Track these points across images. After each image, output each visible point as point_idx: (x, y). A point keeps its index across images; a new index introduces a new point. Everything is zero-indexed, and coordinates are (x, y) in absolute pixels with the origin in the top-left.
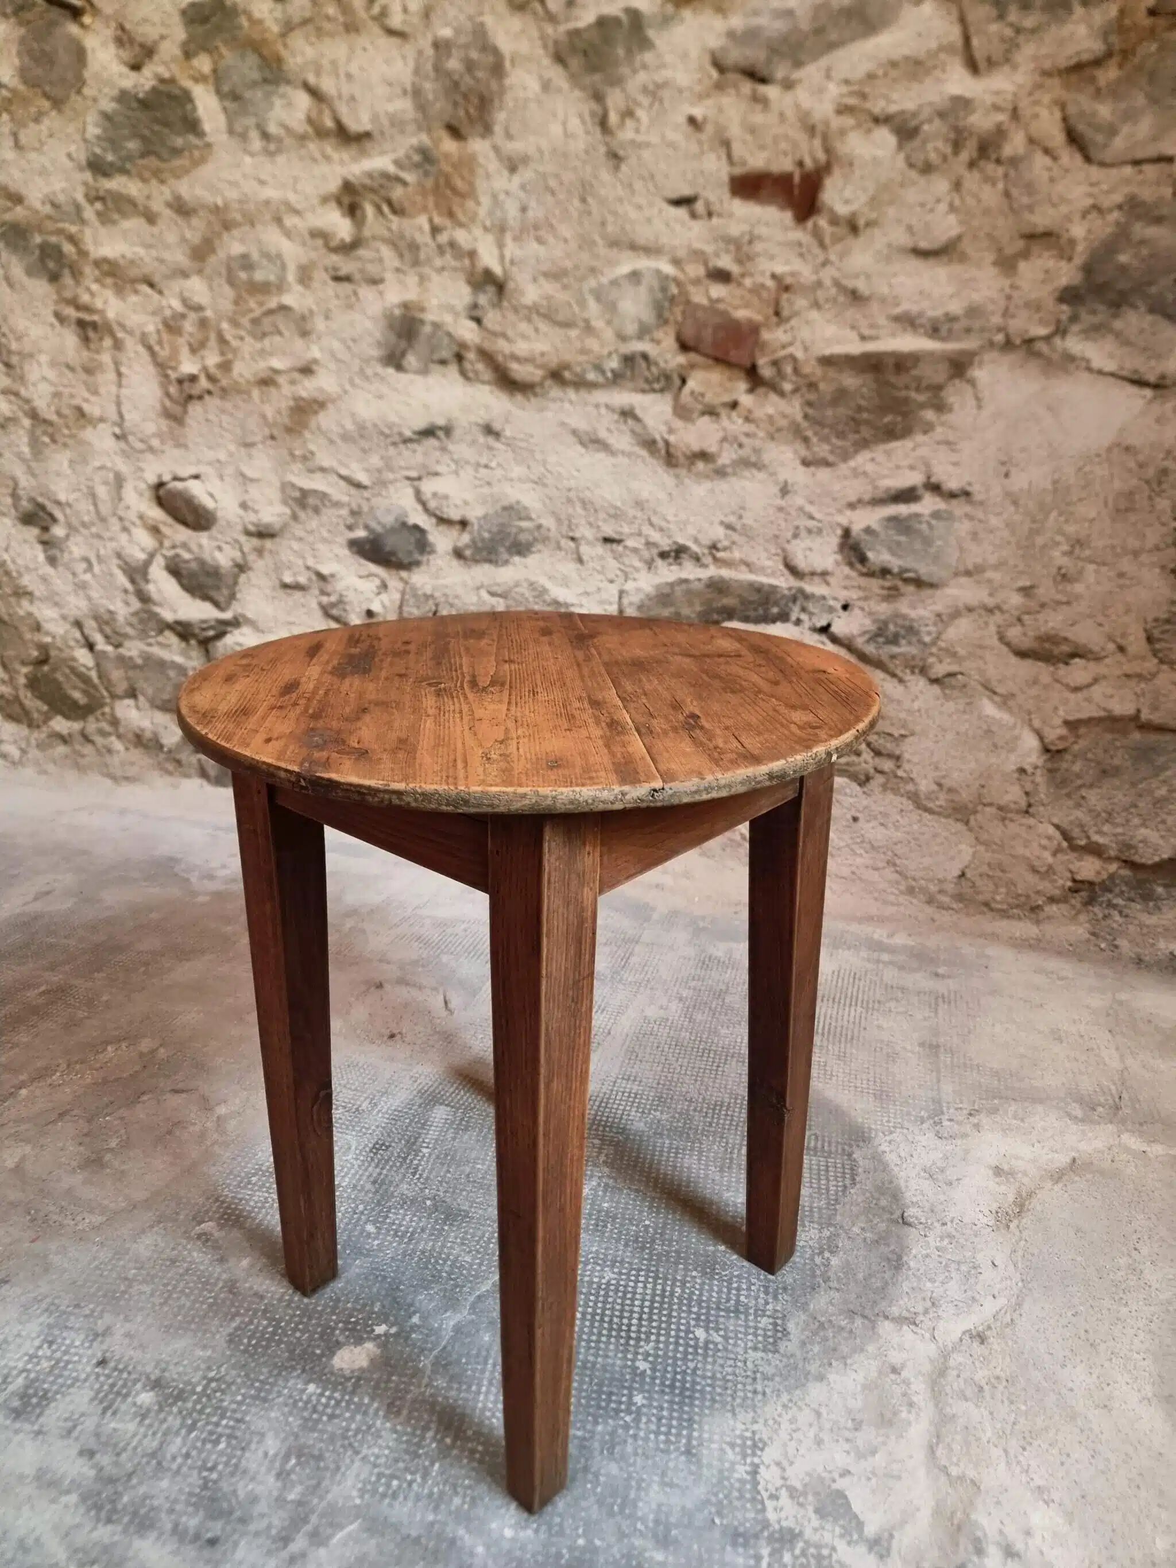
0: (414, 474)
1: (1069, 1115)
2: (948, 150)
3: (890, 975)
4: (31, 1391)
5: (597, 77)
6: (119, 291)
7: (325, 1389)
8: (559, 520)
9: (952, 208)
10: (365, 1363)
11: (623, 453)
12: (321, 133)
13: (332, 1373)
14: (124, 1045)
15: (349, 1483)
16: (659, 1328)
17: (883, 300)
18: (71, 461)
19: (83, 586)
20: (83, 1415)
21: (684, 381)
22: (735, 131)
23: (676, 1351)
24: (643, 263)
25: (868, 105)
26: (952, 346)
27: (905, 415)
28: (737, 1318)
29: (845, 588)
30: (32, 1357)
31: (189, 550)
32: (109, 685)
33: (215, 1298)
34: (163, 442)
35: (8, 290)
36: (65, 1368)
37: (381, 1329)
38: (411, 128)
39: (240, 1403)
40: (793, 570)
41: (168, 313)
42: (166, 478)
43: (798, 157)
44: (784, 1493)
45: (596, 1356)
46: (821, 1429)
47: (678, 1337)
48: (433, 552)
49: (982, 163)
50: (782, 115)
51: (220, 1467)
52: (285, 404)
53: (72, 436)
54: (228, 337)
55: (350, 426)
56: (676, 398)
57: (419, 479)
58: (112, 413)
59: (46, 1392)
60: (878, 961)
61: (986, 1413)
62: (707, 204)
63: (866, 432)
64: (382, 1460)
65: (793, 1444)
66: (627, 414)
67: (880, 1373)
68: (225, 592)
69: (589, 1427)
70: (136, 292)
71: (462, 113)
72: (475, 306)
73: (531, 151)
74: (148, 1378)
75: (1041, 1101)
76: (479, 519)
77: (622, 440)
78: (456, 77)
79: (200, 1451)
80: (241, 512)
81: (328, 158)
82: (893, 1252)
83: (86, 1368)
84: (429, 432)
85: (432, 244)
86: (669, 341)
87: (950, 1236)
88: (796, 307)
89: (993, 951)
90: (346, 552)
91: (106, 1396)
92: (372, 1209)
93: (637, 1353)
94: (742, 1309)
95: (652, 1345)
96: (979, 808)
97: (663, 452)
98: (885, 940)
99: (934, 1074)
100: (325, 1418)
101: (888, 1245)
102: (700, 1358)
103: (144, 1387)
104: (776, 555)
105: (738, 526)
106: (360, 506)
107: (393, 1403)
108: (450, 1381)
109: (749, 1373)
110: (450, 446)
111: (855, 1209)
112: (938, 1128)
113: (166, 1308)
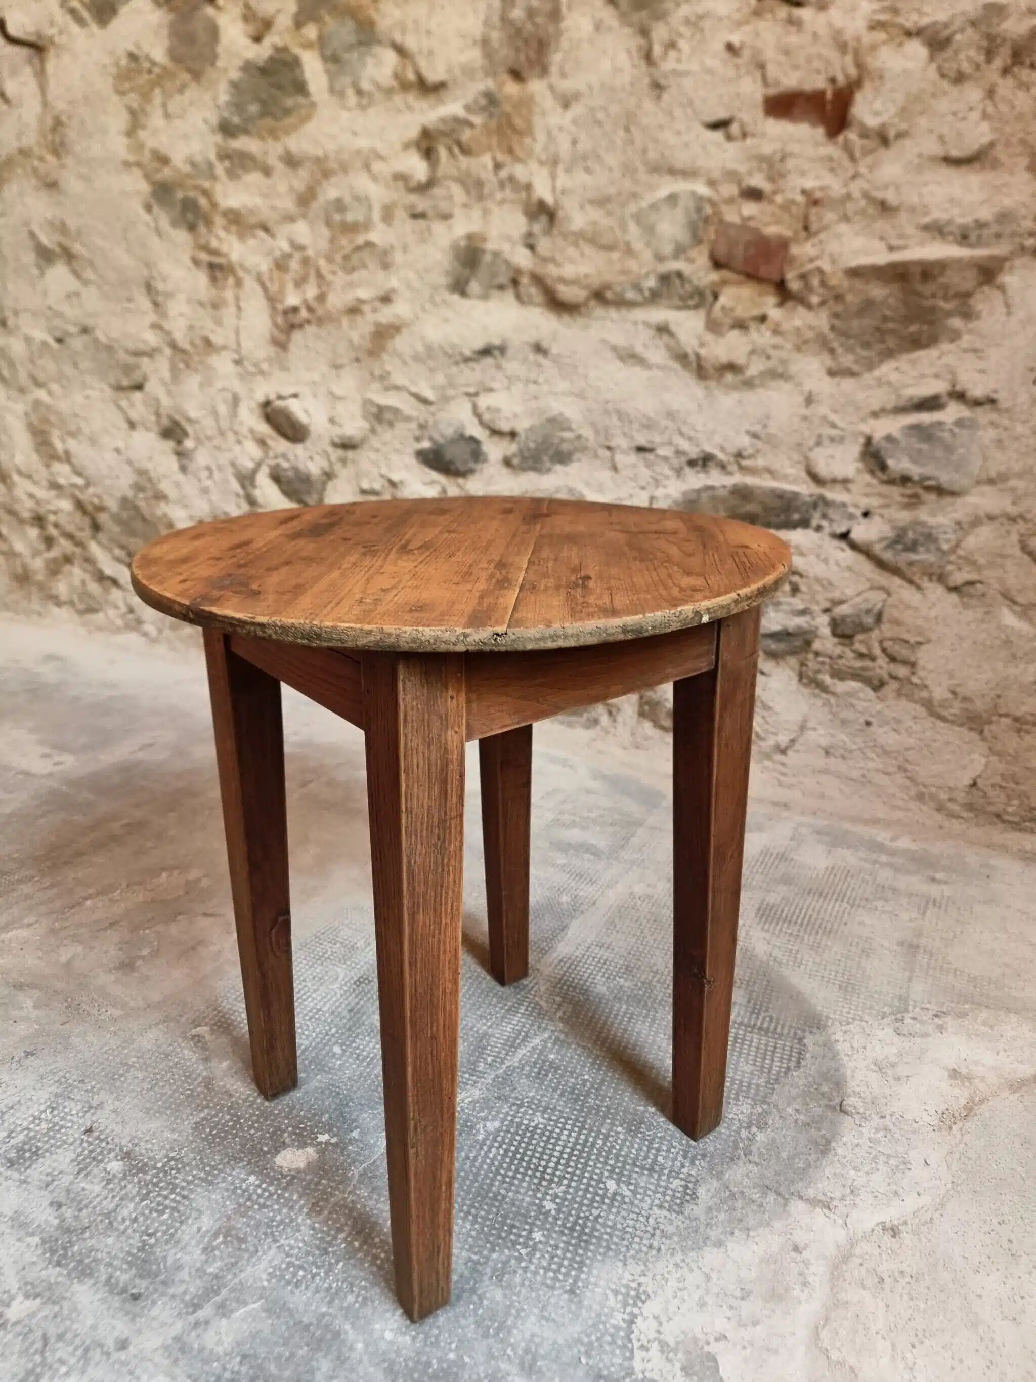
0: (472, 390)
2: (981, 58)
3: (885, 875)
4: (27, 1147)
5: (644, 14)
6: (241, 236)
7: (263, 1182)
8: (597, 432)
9: (985, 116)
10: (302, 1165)
11: (658, 367)
12: (405, 86)
13: (272, 1169)
14: (176, 873)
15: (262, 1266)
16: (573, 1174)
17: (912, 210)
18: (201, 385)
19: (205, 491)
20: (61, 1172)
21: (716, 296)
22: (770, 54)
23: (584, 1197)
24: (681, 186)
25: (901, 20)
26: (980, 252)
27: (931, 323)
28: (651, 1176)
29: (867, 495)
30: (35, 1118)
31: (288, 460)
33: (192, 1091)
34: (271, 366)
35: (156, 239)
36: (59, 1131)
37: (323, 1138)
38: (480, 74)
39: (189, 1183)
40: (815, 477)
41: (278, 253)
42: (272, 397)
43: (830, 75)
44: (655, 1346)
45: (508, 1190)
46: (707, 1292)
47: (589, 1185)
48: (485, 460)
49: (1016, 70)
50: (815, 35)
51: (159, 1234)
52: (369, 329)
53: (201, 363)
54: (324, 272)
55: (420, 348)
56: (709, 313)
58: (232, 344)
59: (38, 1148)
60: (875, 862)
61: (881, 1305)
62: (742, 126)
63: (891, 342)
64: (296, 1251)
65: (676, 1302)
66: (663, 329)
67: (781, 1249)
68: (316, 496)
69: (485, 1253)
70: (254, 237)
71: (522, 57)
72: (530, 234)
73: (582, 87)
74: (121, 1150)
75: (1017, 1012)
76: (526, 430)
77: (657, 355)
78: (519, 25)
79: (146, 1218)
80: (328, 425)
81: (409, 108)
82: (823, 1136)
83: (76, 1133)
84: (486, 352)
85: (494, 179)
86: (703, 260)
87: (886, 1129)
88: (825, 221)
89: (1000, 862)
90: (413, 461)
91: (84, 1159)
92: (343, 1034)
93: (547, 1194)
94: (657, 1168)
95: (563, 1188)
96: (994, 718)
97: (694, 365)
98: (887, 843)
99: (907, 973)
100: (256, 1207)
101: (819, 1129)
102: (605, 1207)
103: (116, 1157)
104: (799, 462)
105: (763, 436)
106: (426, 421)
107: (317, 1203)
108: (372, 1192)
109: (649, 1229)
110: (504, 364)
111: (794, 1091)
112: (899, 1025)
113: (152, 1093)
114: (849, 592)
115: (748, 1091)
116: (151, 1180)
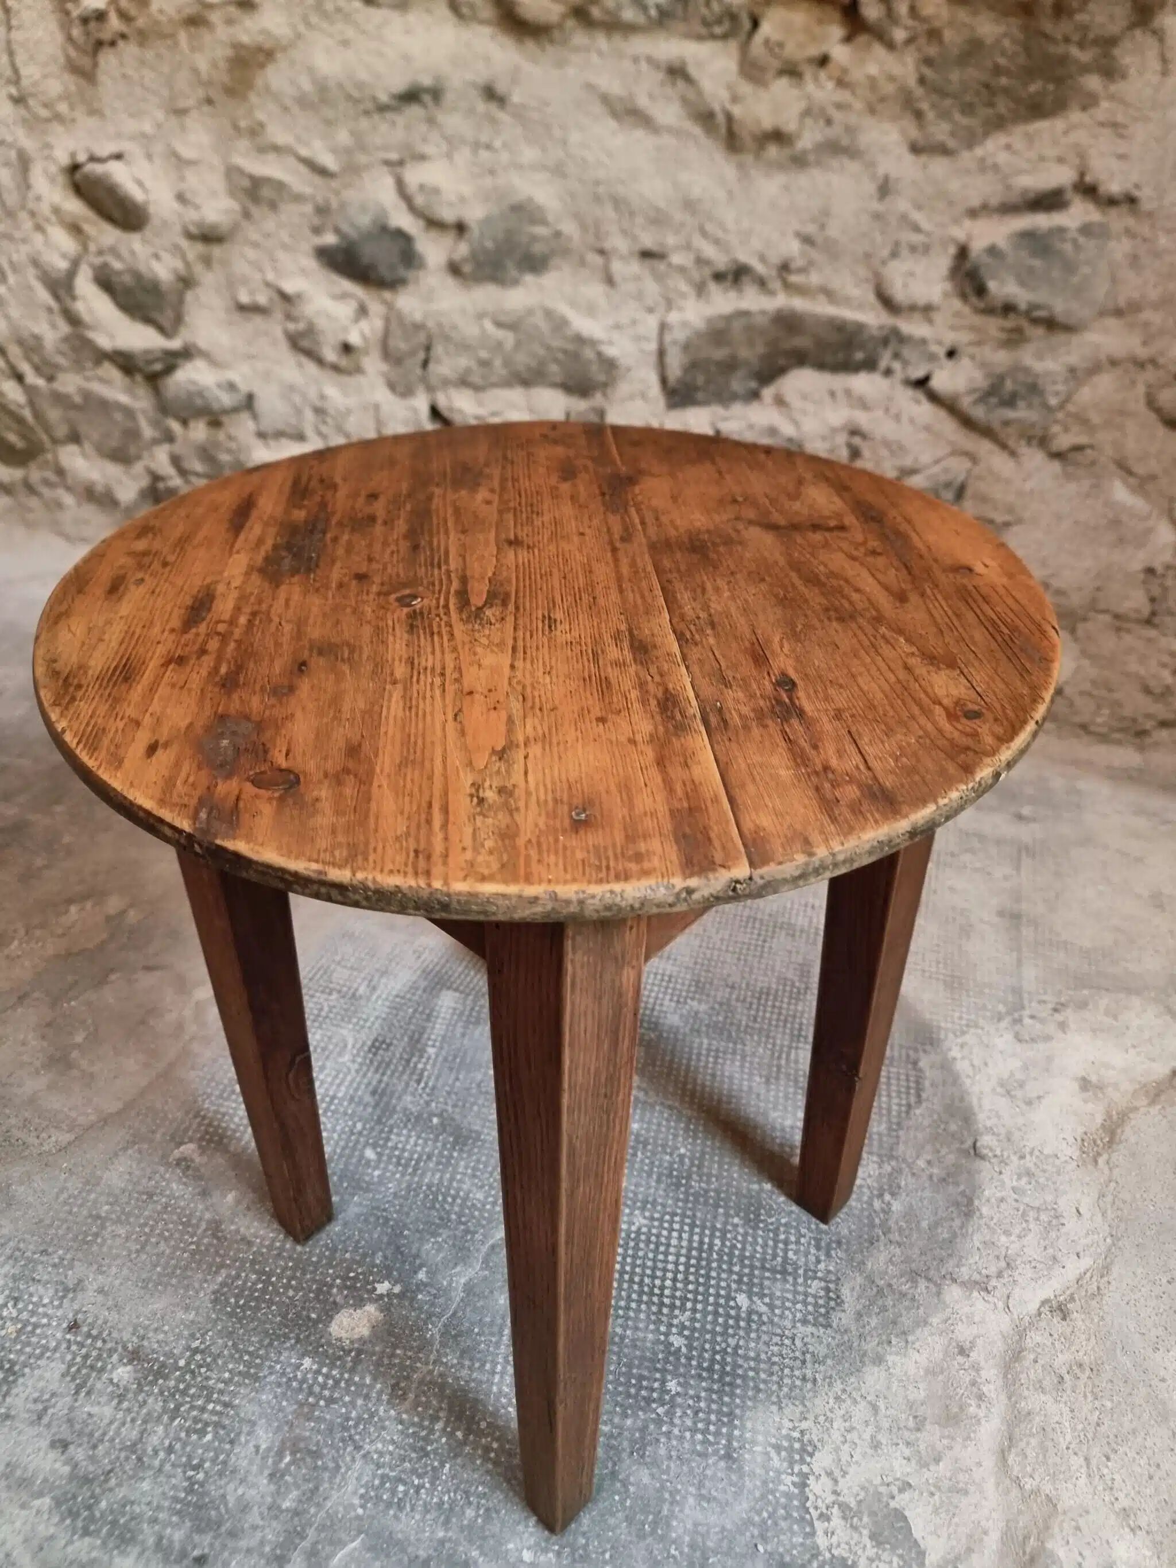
0: (394, 156)
1: (1169, 1010)
7: (322, 1365)
8: (583, 227)
10: (366, 1332)
11: (670, 130)
13: (329, 1344)
14: (88, 904)
15: (350, 1488)
16: (696, 1292)
20: (53, 1395)
21: (755, 24)
23: (715, 1322)
27: (1059, 81)
28: (785, 1281)
29: (953, 328)
31: (118, 256)
32: (47, 428)
33: (198, 1244)
34: (72, 108)
36: (33, 1332)
37: (383, 1288)
39: (227, 1382)
40: (887, 302)
42: (82, 158)
44: (835, 1510)
45: (625, 1327)
46: (879, 1428)
47: (717, 1304)
48: (422, 266)
51: (207, 1465)
52: (223, 53)
55: (306, 85)
56: (744, 50)
57: (401, 163)
59: (13, 1363)
61: (1066, 1410)
63: (1002, 106)
64: (387, 1458)
65: (846, 1448)
66: (677, 72)
67: (946, 1353)
68: (170, 313)
69: (616, 1420)
74: (125, 1348)
75: (1138, 992)
76: (479, 223)
77: (668, 111)
79: (185, 1445)
80: (176, 205)
82: (963, 1193)
83: (57, 1332)
84: (411, 96)
87: (1029, 1174)
90: (311, 263)
91: (79, 1370)
92: (372, 1129)
93: (671, 1325)
94: (790, 1269)
95: (688, 1314)
96: (1092, 614)
97: (723, 130)
99: (1015, 954)
100: (322, 1403)
101: (957, 1184)
102: (742, 1333)
103: (121, 1360)
104: (867, 280)
105: (819, 240)
106: (327, 201)
107: (397, 1384)
108: (461, 1357)
109: (798, 1354)
110: (441, 117)
111: (920, 1136)
112: (1017, 1027)
113: (144, 1257)
114: (925, 458)
116: (176, 1387)
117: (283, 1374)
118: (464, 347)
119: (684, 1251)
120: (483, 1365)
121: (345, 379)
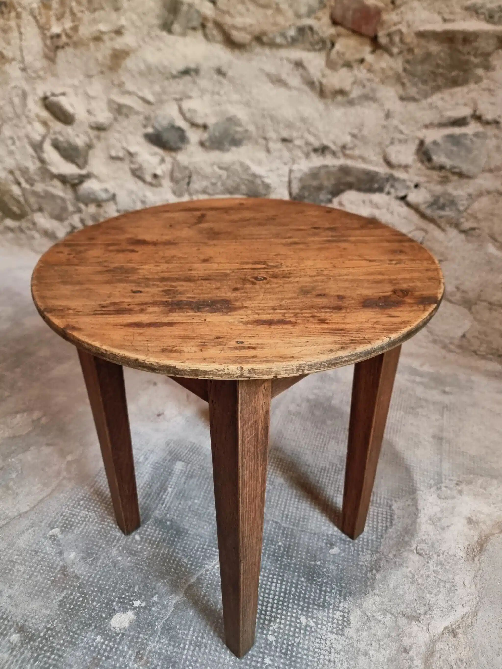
0: (178, 97)
3: (420, 391)
7: (105, 639)
8: (257, 128)
10: (127, 625)
11: (295, 89)
13: (110, 630)
16: (282, 614)
18: (1, 84)
19: (11, 153)
21: (333, 45)
23: (289, 630)
27: (465, 71)
28: (324, 611)
29: (417, 175)
31: (62, 135)
32: (29, 205)
33: (55, 577)
34: (45, 73)
37: (137, 603)
39: (62, 645)
40: (389, 163)
42: (48, 94)
47: (291, 621)
48: (188, 142)
52: (108, 52)
54: (76, 10)
55: (142, 66)
56: (328, 55)
58: (19, 57)
60: (414, 382)
63: (440, 81)
66: (299, 64)
67: (398, 651)
68: (82, 159)
74: (17, 625)
75: (496, 477)
76: (213, 125)
77: (295, 81)
80: (86, 115)
82: (410, 572)
84: (186, 72)
86: (326, 19)
87: (442, 564)
89: (476, 378)
90: (142, 140)
94: (326, 605)
95: (277, 625)
96: (479, 302)
97: (318, 89)
98: (419, 369)
99: (439, 456)
100: (104, 658)
101: (407, 567)
102: (302, 636)
103: (15, 631)
104: (380, 154)
105: (359, 136)
106: (149, 114)
107: (139, 652)
108: (170, 640)
109: (327, 648)
110: (198, 81)
111: (391, 542)
112: (439, 492)
113: (30, 582)
114: (405, 231)
115: (368, 545)
116: (38, 646)
117: (87, 643)
118: (205, 177)
119: (277, 593)
120: (180, 645)
121: (154, 189)
